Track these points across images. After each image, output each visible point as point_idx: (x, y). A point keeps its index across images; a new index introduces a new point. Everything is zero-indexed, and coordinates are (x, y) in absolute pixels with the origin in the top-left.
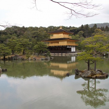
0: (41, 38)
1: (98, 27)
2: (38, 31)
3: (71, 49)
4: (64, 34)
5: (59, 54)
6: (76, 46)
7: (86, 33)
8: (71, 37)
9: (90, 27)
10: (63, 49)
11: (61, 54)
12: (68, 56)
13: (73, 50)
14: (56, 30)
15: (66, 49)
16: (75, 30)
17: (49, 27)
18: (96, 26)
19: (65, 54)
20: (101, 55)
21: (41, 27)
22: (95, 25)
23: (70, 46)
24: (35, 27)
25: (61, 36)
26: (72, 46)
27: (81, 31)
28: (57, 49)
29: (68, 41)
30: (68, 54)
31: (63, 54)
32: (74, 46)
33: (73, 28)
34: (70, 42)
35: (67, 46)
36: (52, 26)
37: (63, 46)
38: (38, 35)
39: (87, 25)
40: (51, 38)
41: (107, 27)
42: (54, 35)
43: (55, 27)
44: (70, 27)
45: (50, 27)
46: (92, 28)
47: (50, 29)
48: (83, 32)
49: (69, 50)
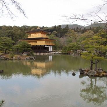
2: (12, 30)
3: (48, 48)
5: (37, 53)
6: (52, 46)
10: (40, 48)
11: (39, 53)
12: (46, 55)
13: (50, 49)
14: (30, 29)
15: (44, 49)
16: (48, 30)
17: (22, 26)
19: (43, 53)
20: (79, 54)
21: (15, 26)
22: (67, 26)
23: (47, 46)
24: (9, 26)
25: (39, 35)
26: (49, 46)
28: (34, 48)
29: (46, 41)
30: (46, 53)
31: (41, 53)
32: (51, 46)
33: (46, 28)
34: (48, 41)
35: (45, 45)
36: (26, 26)
37: (41, 45)
40: (29, 38)
42: (32, 34)
43: (29, 26)
44: (43, 27)
45: (24, 27)
46: (64, 29)
47: (24, 29)
48: (57, 33)
49: (47, 49)
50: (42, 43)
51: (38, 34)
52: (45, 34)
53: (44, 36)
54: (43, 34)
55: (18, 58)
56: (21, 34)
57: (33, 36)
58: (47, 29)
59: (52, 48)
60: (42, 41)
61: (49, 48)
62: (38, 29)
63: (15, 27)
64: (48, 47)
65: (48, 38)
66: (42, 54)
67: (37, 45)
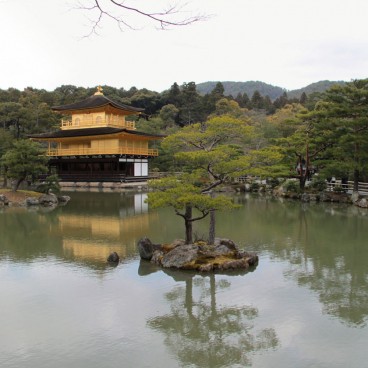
0: (29, 128)
1: (226, 93)
2: (18, 104)
3: (131, 165)
4: (108, 113)
5: (92, 184)
6: (149, 158)
7: (187, 111)
8: (132, 126)
9: (202, 94)
10: (106, 165)
11: (97, 184)
12: (123, 190)
13: (141, 169)
15: (116, 168)
17: (57, 89)
18: (223, 90)
19: (110, 184)
21: (30, 89)
22: (220, 87)
23: (128, 157)
24: (10, 89)
25: (99, 120)
26: (136, 157)
27: (169, 106)
29: (122, 140)
30: (124, 185)
31: (105, 184)
32: (143, 157)
34: (130, 141)
35: (118, 156)
36: (70, 87)
37: (103, 156)
38: (20, 117)
39: (192, 86)
41: (257, 96)
42: (75, 117)
45: (64, 90)
46: (207, 96)
48: (177, 110)
49: (128, 169)
50: (110, 148)
51: (95, 116)
52: (121, 114)
53: (118, 122)
54: (115, 114)
57: (80, 121)
58: (147, 96)
59: (145, 166)
60: (107, 141)
61: (137, 167)
62: (99, 99)
63: (29, 92)
64: (129, 160)
65: (134, 129)
66: (107, 186)
67: (90, 156)
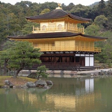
5: (56, 72)
12: (79, 76)
13: (89, 61)
14: (38, 11)
15: (73, 61)
16: (84, 12)
23: (81, 53)
26: (86, 53)
28: (47, 58)
29: (77, 41)
30: (79, 72)
31: (65, 71)
32: (91, 53)
33: (78, 8)
34: (83, 42)
35: (75, 52)
40: (34, 32)
42: (42, 25)
43: (35, 4)
44: (72, 4)
47: (22, 9)
48: (106, 19)
49: (81, 61)
50: (69, 46)
51: (58, 23)
52: (75, 23)
53: (74, 28)
54: (71, 23)
55: (6, 84)
56: (15, 23)
57: (46, 27)
58: (82, 9)
59: (92, 59)
60: (67, 42)
61: (87, 59)
62: (59, 12)
64: (82, 55)
65: (84, 33)
66: (67, 73)
67: (54, 52)
